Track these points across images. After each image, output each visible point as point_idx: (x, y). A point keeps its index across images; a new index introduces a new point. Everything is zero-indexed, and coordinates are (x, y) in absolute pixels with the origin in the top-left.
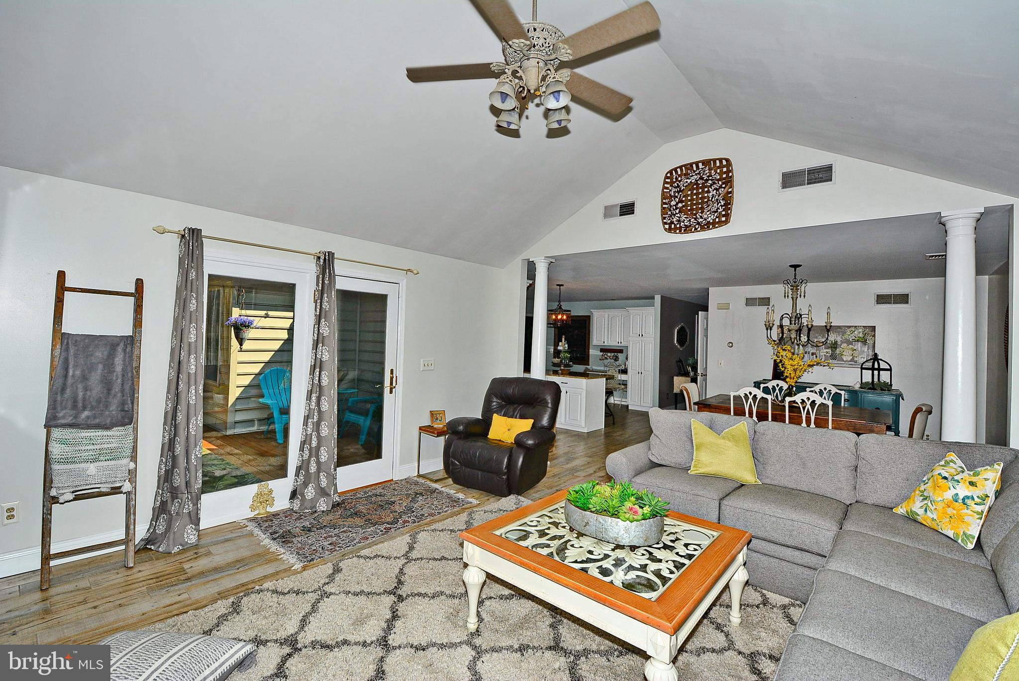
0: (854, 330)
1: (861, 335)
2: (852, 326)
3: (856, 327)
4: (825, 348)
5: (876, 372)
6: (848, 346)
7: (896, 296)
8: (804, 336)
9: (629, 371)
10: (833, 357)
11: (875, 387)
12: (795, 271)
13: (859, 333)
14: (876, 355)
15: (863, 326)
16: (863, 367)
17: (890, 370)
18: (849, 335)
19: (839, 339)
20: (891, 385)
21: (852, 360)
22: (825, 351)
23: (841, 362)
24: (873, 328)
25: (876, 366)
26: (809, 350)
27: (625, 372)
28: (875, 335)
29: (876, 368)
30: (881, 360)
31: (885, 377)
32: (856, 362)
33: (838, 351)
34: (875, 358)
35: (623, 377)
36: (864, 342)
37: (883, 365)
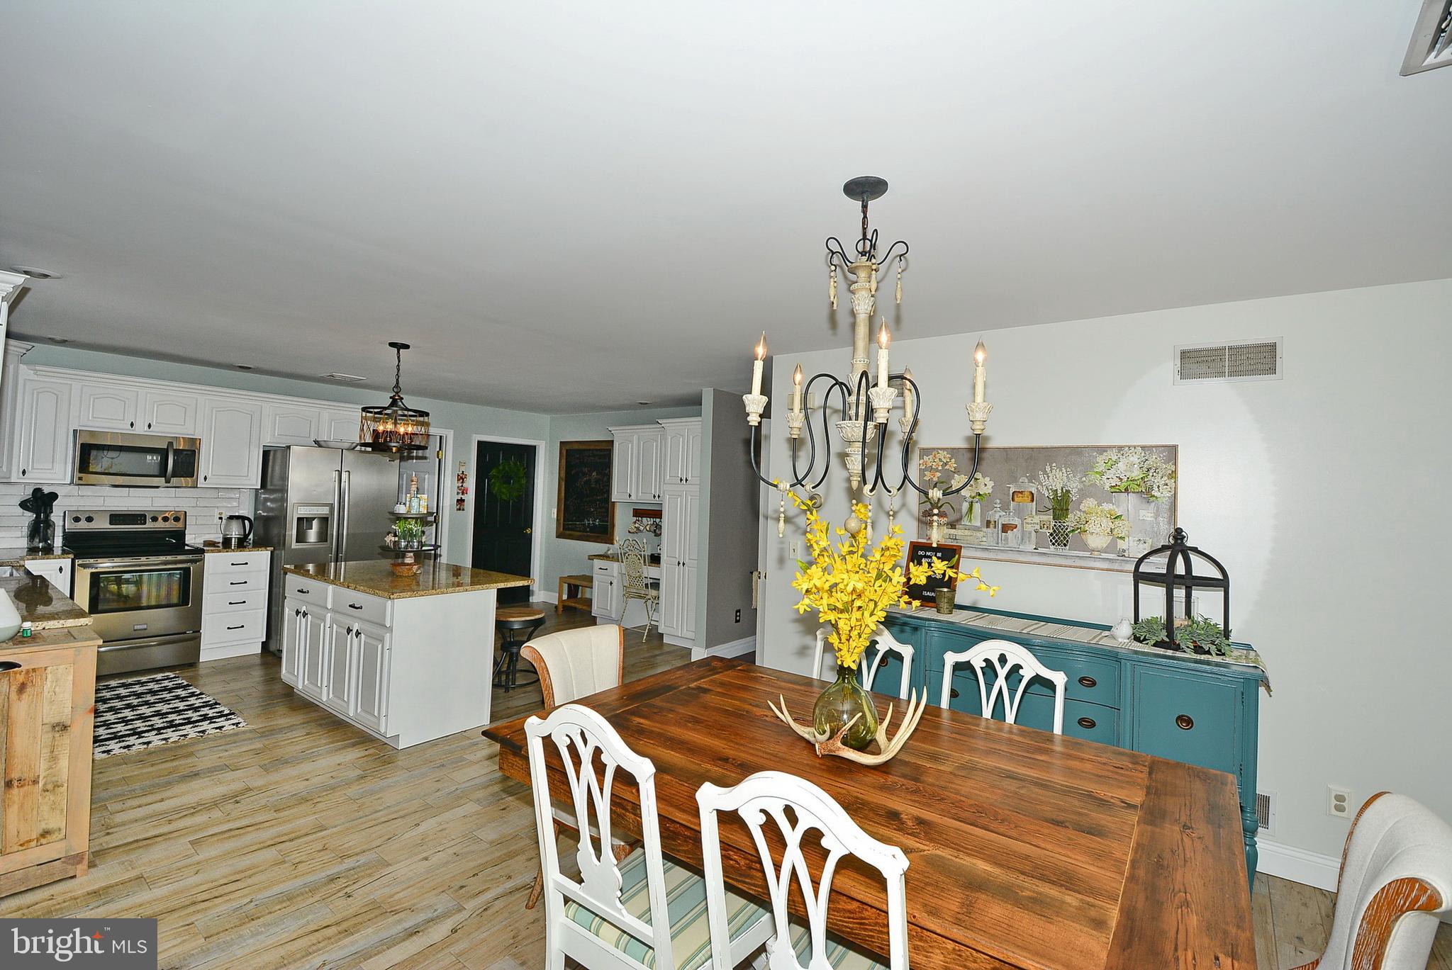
0: (1114, 458)
1: (1136, 474)
2: (1111, 447)
3: (1120, 448)
4: (1038, 512)
5: (1179, 593)
6: (1099, 504)
7: (1235, 350)
8: (984, 477)
9: (664, 558)
10: (1059, 538)
11: (1178, 638)
12: (865, 207)
13: (1129, 467)
14: (1179, 535)
15: (1143, 448)
16: (1143, 569)
17: (1222, 583)
18: (1102, 474)
19: (1074, 486)
20: (1227, 632)
21: (1110, 548)
22: (1037, 519)
23: (1081, 554)
24: (1172, 452)
25: (1180, 569)
26: (997, 517)
27: (655, 559)
28: (1175, 472)
29: (1181, 577)
30: (1195, 550)
31: (1207, 604)
32: (1122, 554)
33: (1071, 520)
34: (1178, 545)
35: (652, 572)
36: (1147, 494)
37: (1201, 568)
